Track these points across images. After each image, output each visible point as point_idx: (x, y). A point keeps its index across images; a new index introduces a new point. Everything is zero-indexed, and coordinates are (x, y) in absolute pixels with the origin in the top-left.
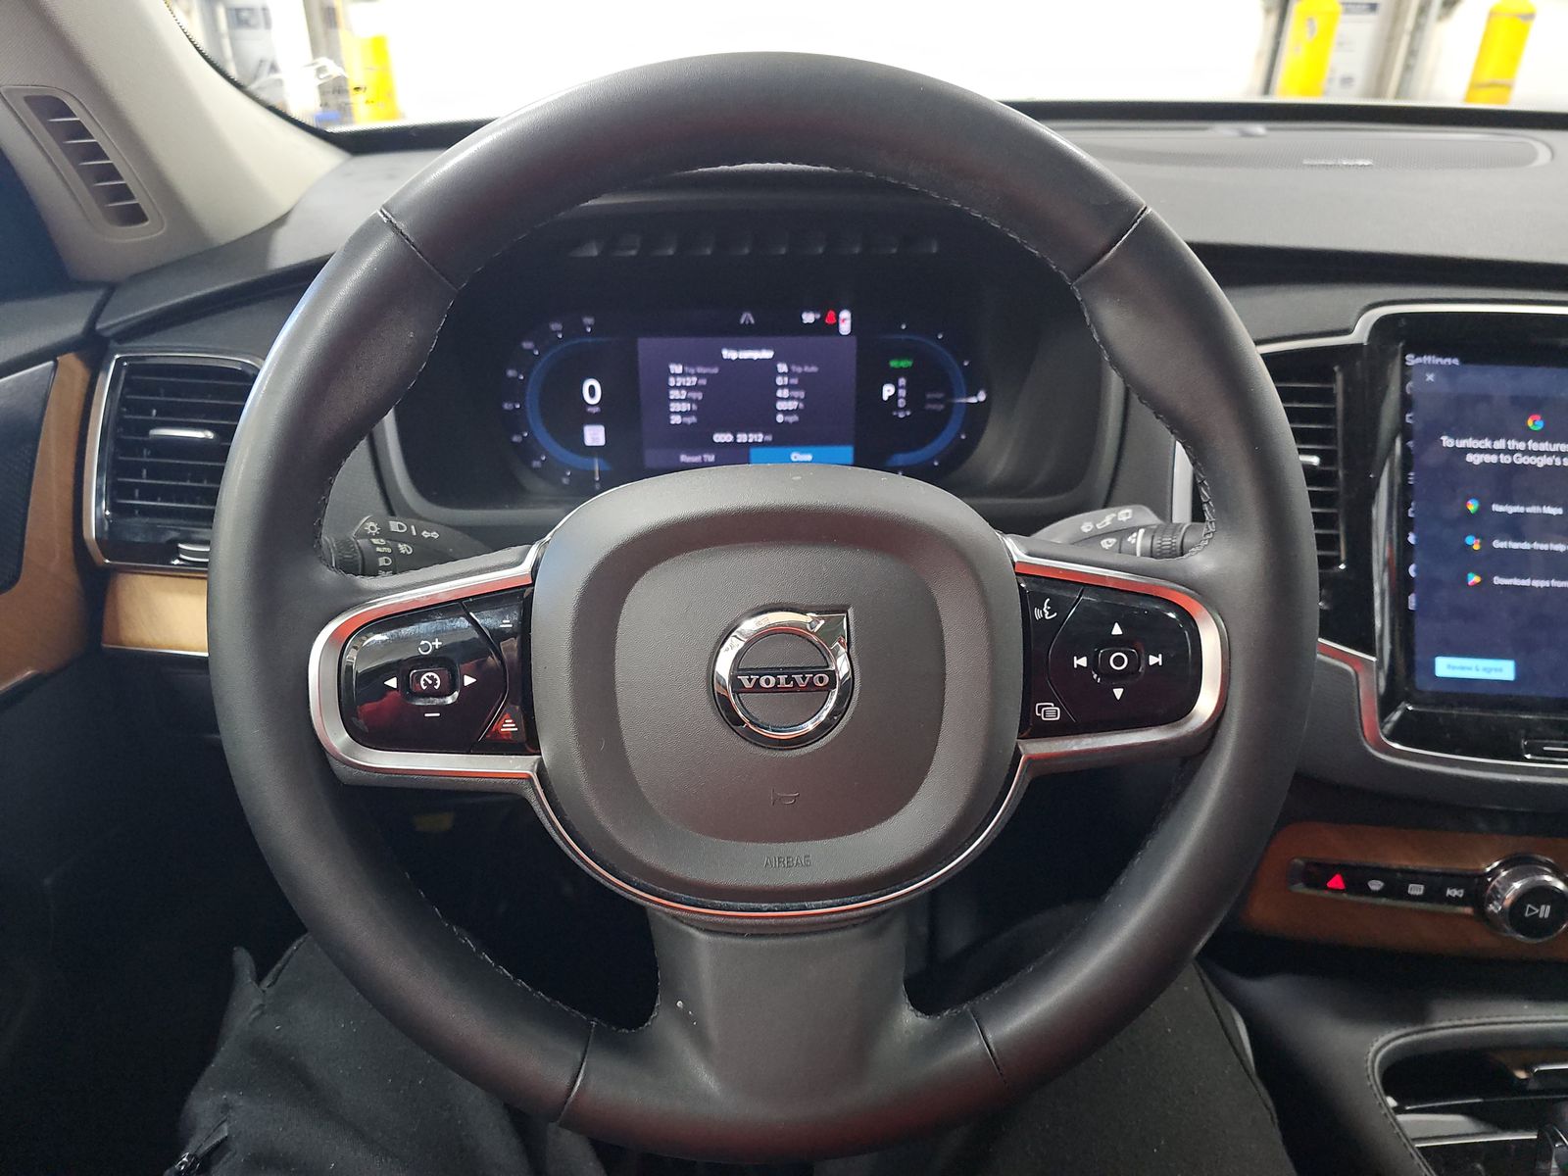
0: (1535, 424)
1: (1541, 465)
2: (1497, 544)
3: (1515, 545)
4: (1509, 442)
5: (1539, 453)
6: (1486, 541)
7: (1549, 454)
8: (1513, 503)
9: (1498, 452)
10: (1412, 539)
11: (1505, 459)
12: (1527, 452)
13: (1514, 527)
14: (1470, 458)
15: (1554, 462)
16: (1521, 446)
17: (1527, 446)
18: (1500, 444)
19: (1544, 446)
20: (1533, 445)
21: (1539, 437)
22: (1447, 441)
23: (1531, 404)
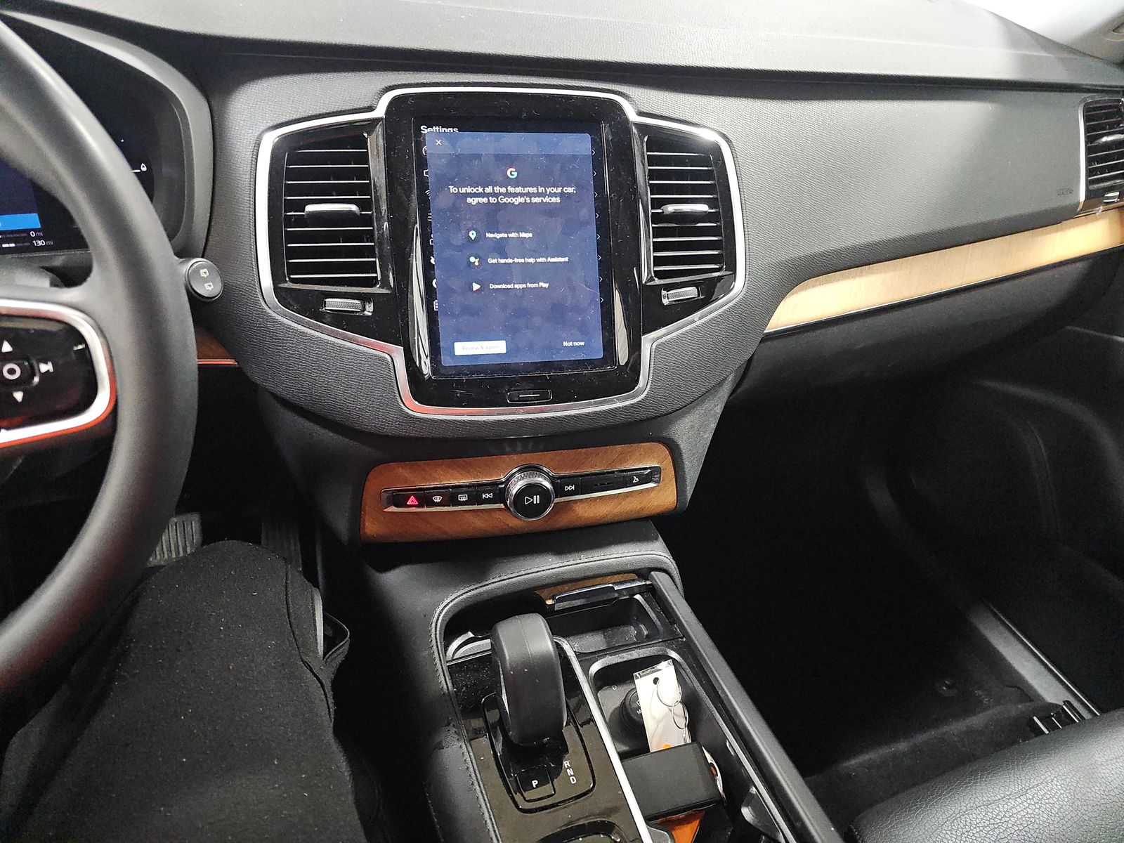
0: (512, 173)
1: (517, 203)
2: (491, 261)
3: (503, 261)
4: (495, 188)
5: (516, 195)
6: (482, 260)
7: (522, 195)
8: (499, 232)
9: (487, 195)
10: (432, 261)
11: (492, 200)
12: (508, 195)
13: (501, 248)
14: (469, 200)
15: (525, 200)
16: (503, 190)
17: (507, 190)
18: (489, 190)
19: (519, 190)
20: (511, 189)
21: (516, 183)
22: (453, 190)
23: (508, 160)
